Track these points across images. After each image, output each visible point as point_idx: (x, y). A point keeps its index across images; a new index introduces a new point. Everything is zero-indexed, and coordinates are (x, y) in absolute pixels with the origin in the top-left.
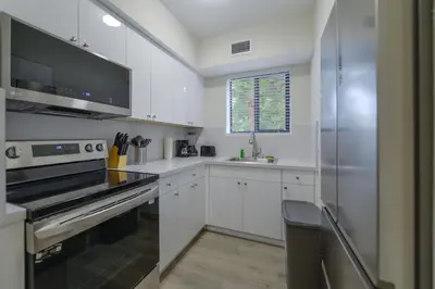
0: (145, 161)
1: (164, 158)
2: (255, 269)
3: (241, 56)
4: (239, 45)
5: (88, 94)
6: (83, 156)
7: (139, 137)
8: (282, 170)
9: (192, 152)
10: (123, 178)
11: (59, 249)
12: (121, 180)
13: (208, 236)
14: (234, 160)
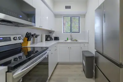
0: (37, 43)
1: (42, 41)
2: (75, 71)
3: (68, 10)
4: (67, 6)
5: (21, 16)
6: (13, 42)
7: (35, 34)
8: (80, 43)
9: (51, 39)
10: (29, 50)
11: (21, 80)
12: (29, 51)
13: (58, 66)
14: (65, 41)
